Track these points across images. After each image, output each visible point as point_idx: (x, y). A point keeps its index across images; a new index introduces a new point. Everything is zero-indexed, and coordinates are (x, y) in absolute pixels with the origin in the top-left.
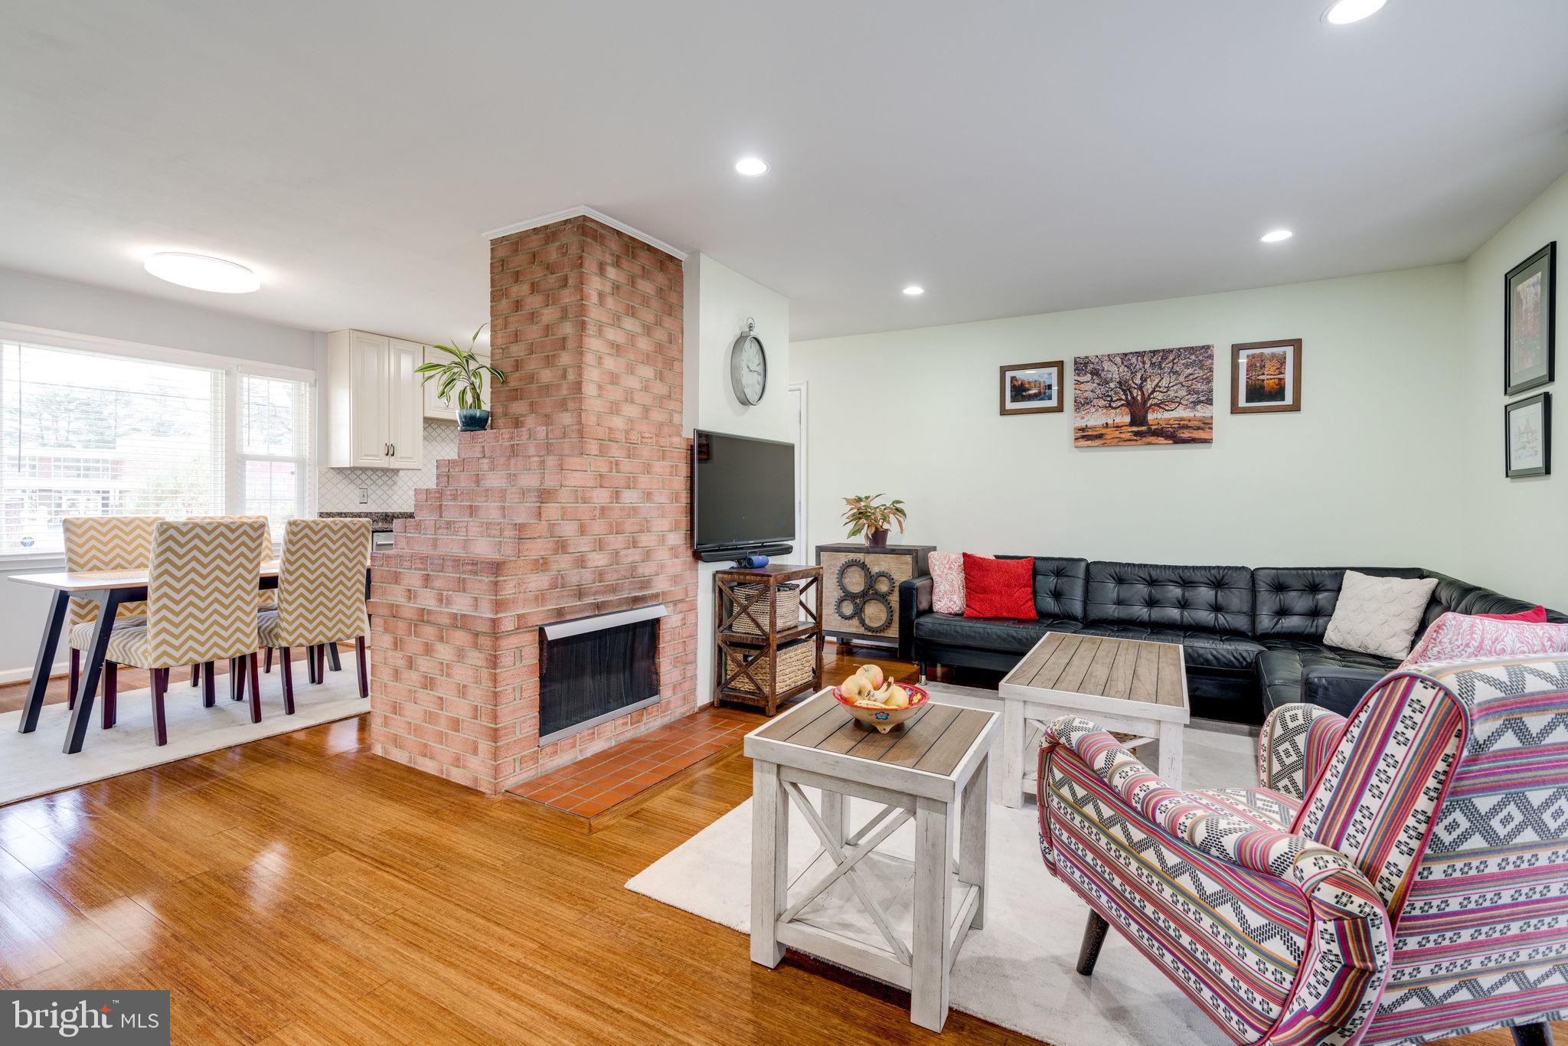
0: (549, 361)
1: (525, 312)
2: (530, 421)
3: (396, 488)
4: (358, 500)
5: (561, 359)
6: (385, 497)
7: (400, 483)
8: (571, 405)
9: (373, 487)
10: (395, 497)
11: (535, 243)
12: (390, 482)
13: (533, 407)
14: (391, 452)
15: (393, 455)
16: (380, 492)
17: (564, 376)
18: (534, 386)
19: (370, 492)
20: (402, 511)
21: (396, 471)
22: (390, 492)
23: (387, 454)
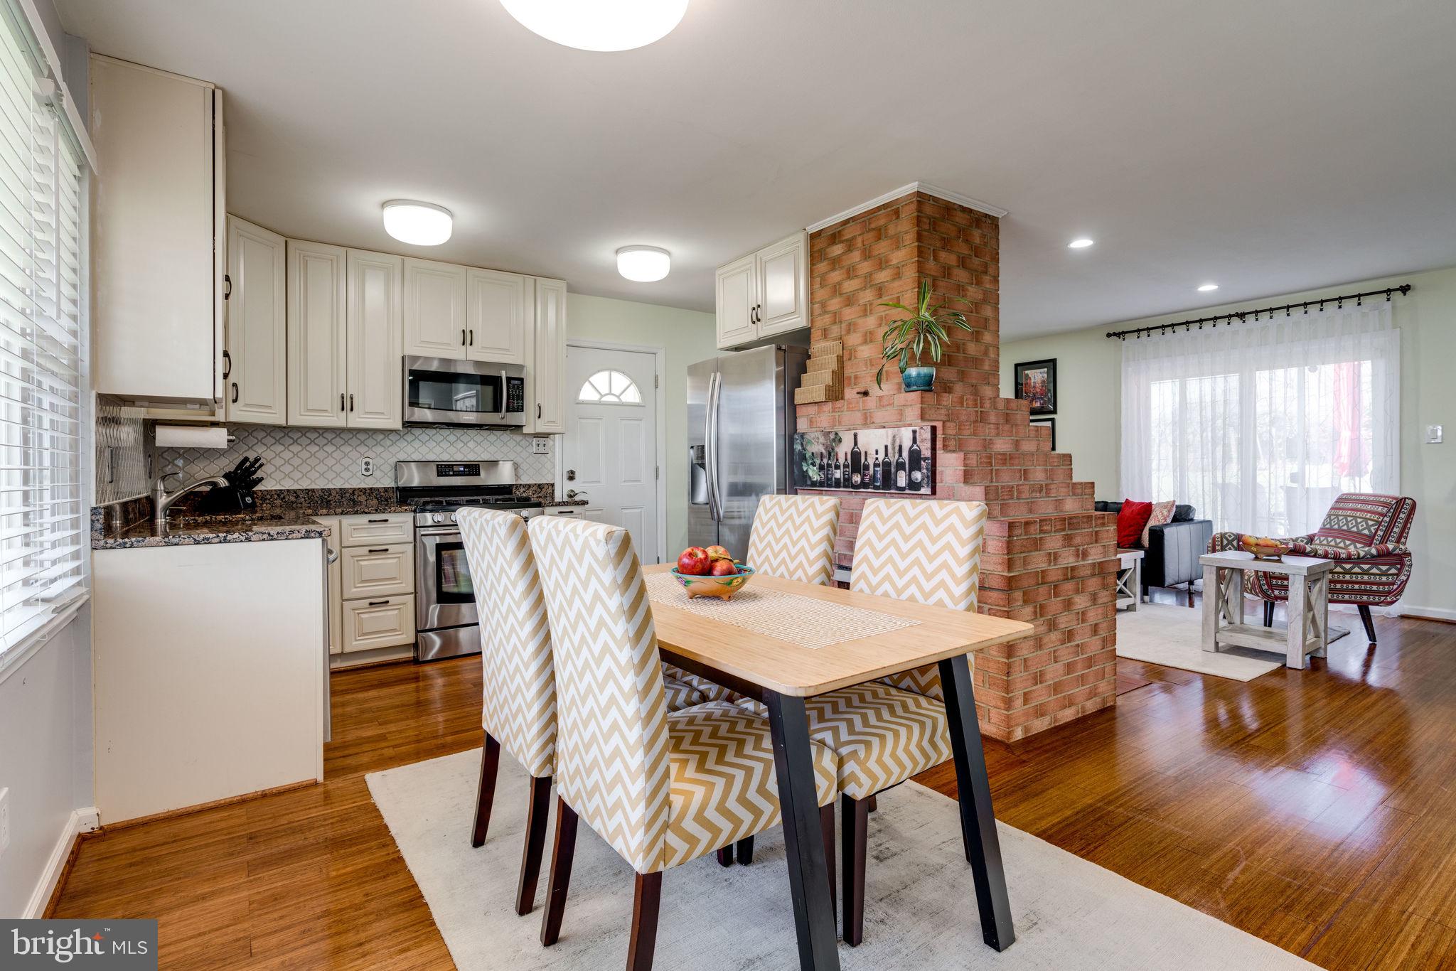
0: (977, 336)
1: (952, 281)
2: (959, 388)
5: (984, 338)
8: (992, 380)
11: (960, 218)
13: (962, 376)
17: (986, 353)
18: (961, 355)
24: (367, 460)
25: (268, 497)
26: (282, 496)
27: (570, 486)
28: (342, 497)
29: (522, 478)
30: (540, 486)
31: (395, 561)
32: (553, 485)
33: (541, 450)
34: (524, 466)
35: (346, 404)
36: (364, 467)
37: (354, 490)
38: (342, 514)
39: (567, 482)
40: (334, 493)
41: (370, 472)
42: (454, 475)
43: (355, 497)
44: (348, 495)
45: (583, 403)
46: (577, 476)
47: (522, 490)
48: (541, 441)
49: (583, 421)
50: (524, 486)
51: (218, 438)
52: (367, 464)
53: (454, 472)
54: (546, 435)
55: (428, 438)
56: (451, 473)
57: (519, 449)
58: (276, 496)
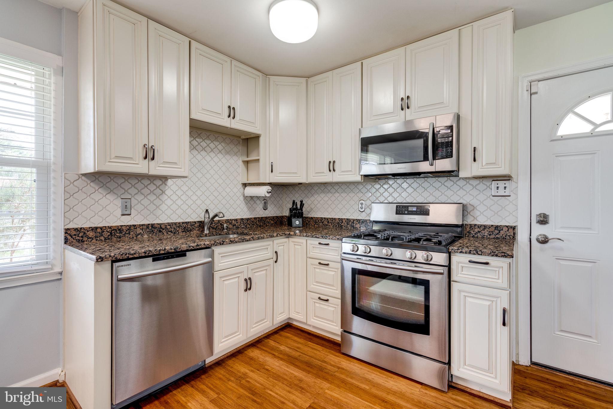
3: (164, 197)
4: (119, 212)
6: (152, 207)
7: (168, 192)
9: (140, 197)
10: (164, 207)
12: (158, 191)
14: (150, 155)
15: (153, 159)
16: (146, 202)
19: (134, 202)
20: (170, 221)
21: (164, 179)
22: (157, 202)
23: (146, 158)
24: (362, 201)
25: (317, 221)
26: (322, 221)
27: (539, 230)
28: (348, 224)
29: (478, 218)
30: (497, 227)
31: (333, 273)
32: (514, 228)
33: (501, 192)
34: (481, 208)
35: (332, 166)
36: (360, 206)
37: (354, 220)
38: (306, 236)
39: (535, 226)
40: (344, 221)
41: (363, 210)
42: (408, 214)
43: (354, 224)
44: (351, 223)
45: (563, 138)
46: (551, 219)
47: (476, 230)
48: (501, 184)
49: (560, 158)
50: (479, 226)
51: (263, 191)
52: (362, 204)
53: (408, 211)
54: (507, 178)
55: (379, 186)
56: (406, 212)
57: (475, 192)
58: (320, 221)
